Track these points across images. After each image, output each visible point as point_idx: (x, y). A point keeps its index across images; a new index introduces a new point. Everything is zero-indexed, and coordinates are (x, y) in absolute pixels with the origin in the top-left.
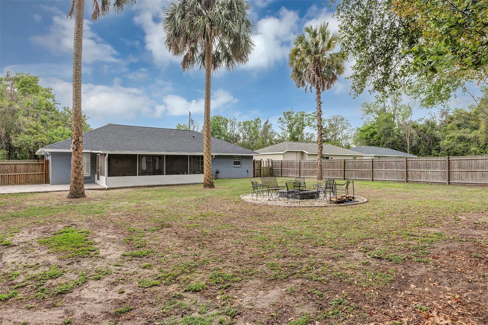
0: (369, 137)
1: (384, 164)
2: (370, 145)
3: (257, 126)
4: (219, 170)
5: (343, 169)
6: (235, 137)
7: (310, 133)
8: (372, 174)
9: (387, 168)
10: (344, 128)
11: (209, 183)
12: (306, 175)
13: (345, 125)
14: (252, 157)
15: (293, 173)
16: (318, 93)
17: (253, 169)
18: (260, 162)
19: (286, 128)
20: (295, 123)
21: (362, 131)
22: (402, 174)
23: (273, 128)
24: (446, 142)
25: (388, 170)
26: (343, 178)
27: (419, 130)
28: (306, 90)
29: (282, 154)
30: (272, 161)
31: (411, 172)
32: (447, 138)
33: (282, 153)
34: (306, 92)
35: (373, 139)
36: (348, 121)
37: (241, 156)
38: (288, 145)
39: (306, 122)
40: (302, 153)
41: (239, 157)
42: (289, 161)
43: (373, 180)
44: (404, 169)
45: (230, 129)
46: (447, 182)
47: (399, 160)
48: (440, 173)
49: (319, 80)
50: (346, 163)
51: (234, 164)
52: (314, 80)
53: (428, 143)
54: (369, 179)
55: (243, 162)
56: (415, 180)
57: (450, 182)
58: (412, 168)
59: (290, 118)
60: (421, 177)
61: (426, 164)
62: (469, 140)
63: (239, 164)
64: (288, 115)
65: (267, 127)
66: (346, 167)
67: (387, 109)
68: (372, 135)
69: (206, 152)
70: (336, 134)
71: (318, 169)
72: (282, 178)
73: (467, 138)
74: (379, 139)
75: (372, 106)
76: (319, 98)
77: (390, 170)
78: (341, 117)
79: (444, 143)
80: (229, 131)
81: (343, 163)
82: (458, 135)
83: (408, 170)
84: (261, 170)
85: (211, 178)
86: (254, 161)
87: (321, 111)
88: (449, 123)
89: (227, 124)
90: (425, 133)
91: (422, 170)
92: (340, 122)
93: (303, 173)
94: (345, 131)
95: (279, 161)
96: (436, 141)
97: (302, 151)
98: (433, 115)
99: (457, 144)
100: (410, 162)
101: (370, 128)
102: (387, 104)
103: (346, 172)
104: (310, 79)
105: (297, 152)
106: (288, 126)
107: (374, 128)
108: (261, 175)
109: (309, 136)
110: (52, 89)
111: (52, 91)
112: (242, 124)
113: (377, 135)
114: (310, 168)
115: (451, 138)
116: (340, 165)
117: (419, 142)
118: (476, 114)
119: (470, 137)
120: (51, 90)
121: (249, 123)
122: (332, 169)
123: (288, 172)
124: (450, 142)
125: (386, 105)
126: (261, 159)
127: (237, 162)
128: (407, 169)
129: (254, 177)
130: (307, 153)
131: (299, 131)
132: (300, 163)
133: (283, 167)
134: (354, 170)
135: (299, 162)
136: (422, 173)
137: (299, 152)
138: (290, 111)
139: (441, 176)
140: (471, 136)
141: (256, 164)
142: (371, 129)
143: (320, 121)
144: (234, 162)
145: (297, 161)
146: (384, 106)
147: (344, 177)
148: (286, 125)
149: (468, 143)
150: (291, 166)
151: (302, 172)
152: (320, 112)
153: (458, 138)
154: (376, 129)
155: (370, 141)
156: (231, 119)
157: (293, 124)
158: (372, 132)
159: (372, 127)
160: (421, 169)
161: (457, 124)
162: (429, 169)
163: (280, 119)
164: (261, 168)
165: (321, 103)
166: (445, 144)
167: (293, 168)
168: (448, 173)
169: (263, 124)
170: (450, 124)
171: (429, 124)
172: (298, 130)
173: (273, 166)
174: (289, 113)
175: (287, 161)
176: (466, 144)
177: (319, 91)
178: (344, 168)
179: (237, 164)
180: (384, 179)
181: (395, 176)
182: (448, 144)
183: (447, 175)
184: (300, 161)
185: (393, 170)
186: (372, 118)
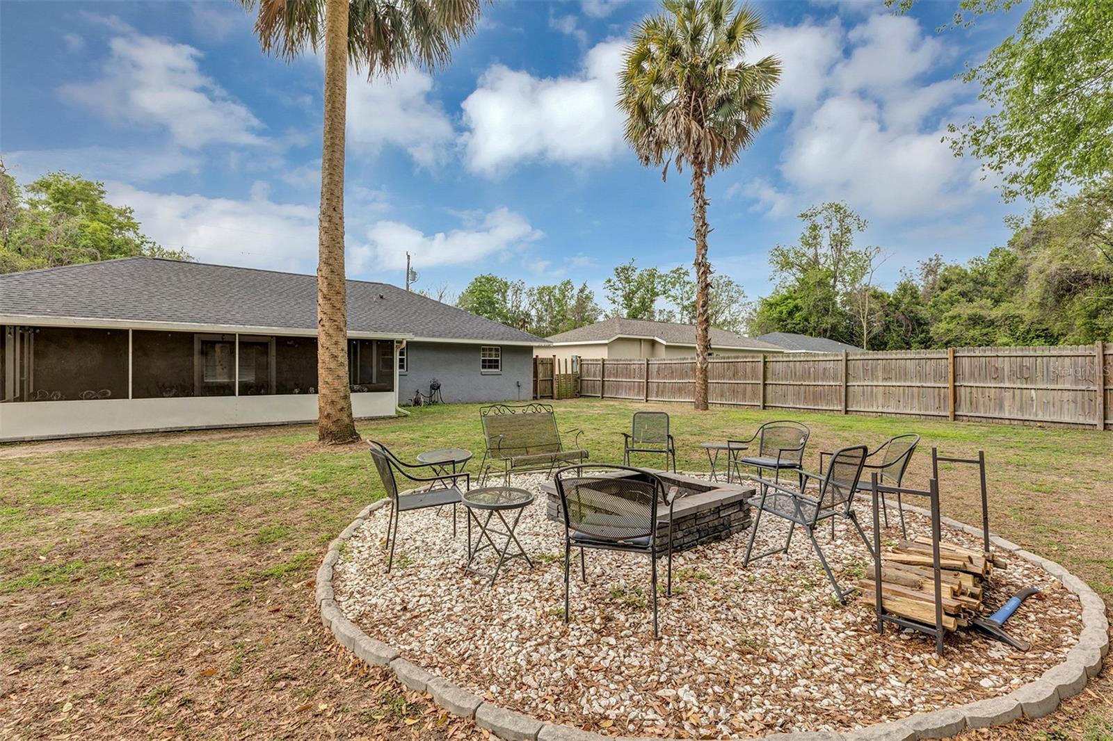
0: (784, 316)
1: (880, 368)
2: (788, 332)
3: (564, 296)
4: (439, 382)
5: (761, 382)
6: (522, 317)
7: (667, 310)
8: (843, 394)
9: (890, 379)
10: (732, 301)
11: (334, 428)
12: (662, 395)
13: (735, 295)
14: (529, 350)
15: (630, 389)
16: (699, 175)
17: (532, 379)
18: (551, 362)
19: (621, 300)
20: (638, 289)
21: (771, 305)
22: (939, 395)
23: (595, 300)
24: (943, 326)
25: (894, 384)
26: (760, 403)
27: (886, 304)
28: (664, 173)
29: (606, 344)
30: (581, 360)
31: (968, 390)
32: (946, 318)
33: (606, 342)
34: (664, 178)
35: (794, 321)
36: (740, 288)
37: (502, 347)
38: (621, 325)
39: (659, 288)
40: (653, 343)
41: (497, 350)
42: (621, 360)
43: (847, 412)
44: (946, 380)
45: (513, 303)
46: (1098, 421)
47: (928, 356)
48: (1071, 393)
49: (702, 135)
50: (770, 366)
51: (484, 367)
52: (688, 134)
53: (903, 329)
54: (835, 408)
55: (506, 361)
56: (982, 415)
57: (1107, 422)
58: (972, 375)
59: (627, 280)
60: (1001, 407)
61: (1021, 367)
62: (992, 322)
63: (497, 367)
64: (624, 272)
65: (584, 300)
66: (769, 375)
67: (822, 261)
68: (790, 314)
69: (324, 317)
70: (717, 312)
71: (697, 381)
72: (604, 403)
73: (988, 318)
74: (806, 320)
75: (791, 255)
76: (701, 188)
77: (899, 384)
78: (726, 279)
79: (938, 329)
80: (509, 306)
81: (762, 364)
82: (969, 312)
83: (957, 384)
84: (552, 380)
85: (342, 409)
86: (535, 360)
87: (705, 224)
88: (943, 289)
89: (506, 291)
90: (897, 308)
91: (1007, 385)
92: (724, 288)
93: (655, 390)
94: (734, 307)
95: (596, 360)
96: (920, 324)
97: (652, 338)
98: (908, 275)
99: (967, 330)
100: (966, 361)
101: (787, 299)
102: (821, 251)
103: (769, 388)
104: (679, 131)
105: (640, 340)
106: (623, 296)
107: (795, 300)
108: (552, 392)
109: (665, 317)
110: (133, 211)
111: (133, 215)
112: (536, 291)
113: (801, 313)
114: (672, 378)
115: (953, 318)
116: (753, 369)
117: (887, 328)
118: (1003, 270)
119: (993, 317)
120: (131, 212)
121: (550, 291)
122: (730, 379)
123: (618, 386)
124: (951, 326)
125: (818, 251)
126: (554, 356)
127: (490, 361)
128: (955, 381)
129: (535, 398)
130: (664, 343)
131: (645, 307)
132: (648, 364)
133: (606, 374)
134: (792, 383)
135: (645, 362)
136: (1008, 394)
137: (644, 340)
138: (628, 265)
139: (1075, 402)
140: (996, 313)
141: (540, 368)
142: (789, 301)
143: (703, 252)
144: (484, 361)
145: (640, 360)
146: (816, 255)
147: (764, 401)
148: (619, 293)
149: (990, 329)
150: (625, 372)
151: (653, 387)
152: (702, 226)
153: (969, 319)
154: (799, 300)
155: (786, 325)
156: (515, 283)
157: (634, 293)
158: (791, 306)
159: (791, 297)
160: (1002, 381)
161: (960, 292)
162: (1032, 383)
163: (609, 281)
164: (552, 377)
165: (705, 204)
166: (942, 331)
167: (630, 378)
168: (1100, 393)
169: (576, 291)
170: (945, 293)
171: (905, 290)
172: (643, 302)
173: (583, 374)
174: (625, 269)
175: (617, 360)
176: (985, 331)
177: (701, 171)
178: (765, 378)
179: (490, 367)
180: (880, 409)
181: (916, 400)
182: (948, 330)
183: (1100, 400)
184: (648, 361)
185: (909, 384)
186: (791, 278)
